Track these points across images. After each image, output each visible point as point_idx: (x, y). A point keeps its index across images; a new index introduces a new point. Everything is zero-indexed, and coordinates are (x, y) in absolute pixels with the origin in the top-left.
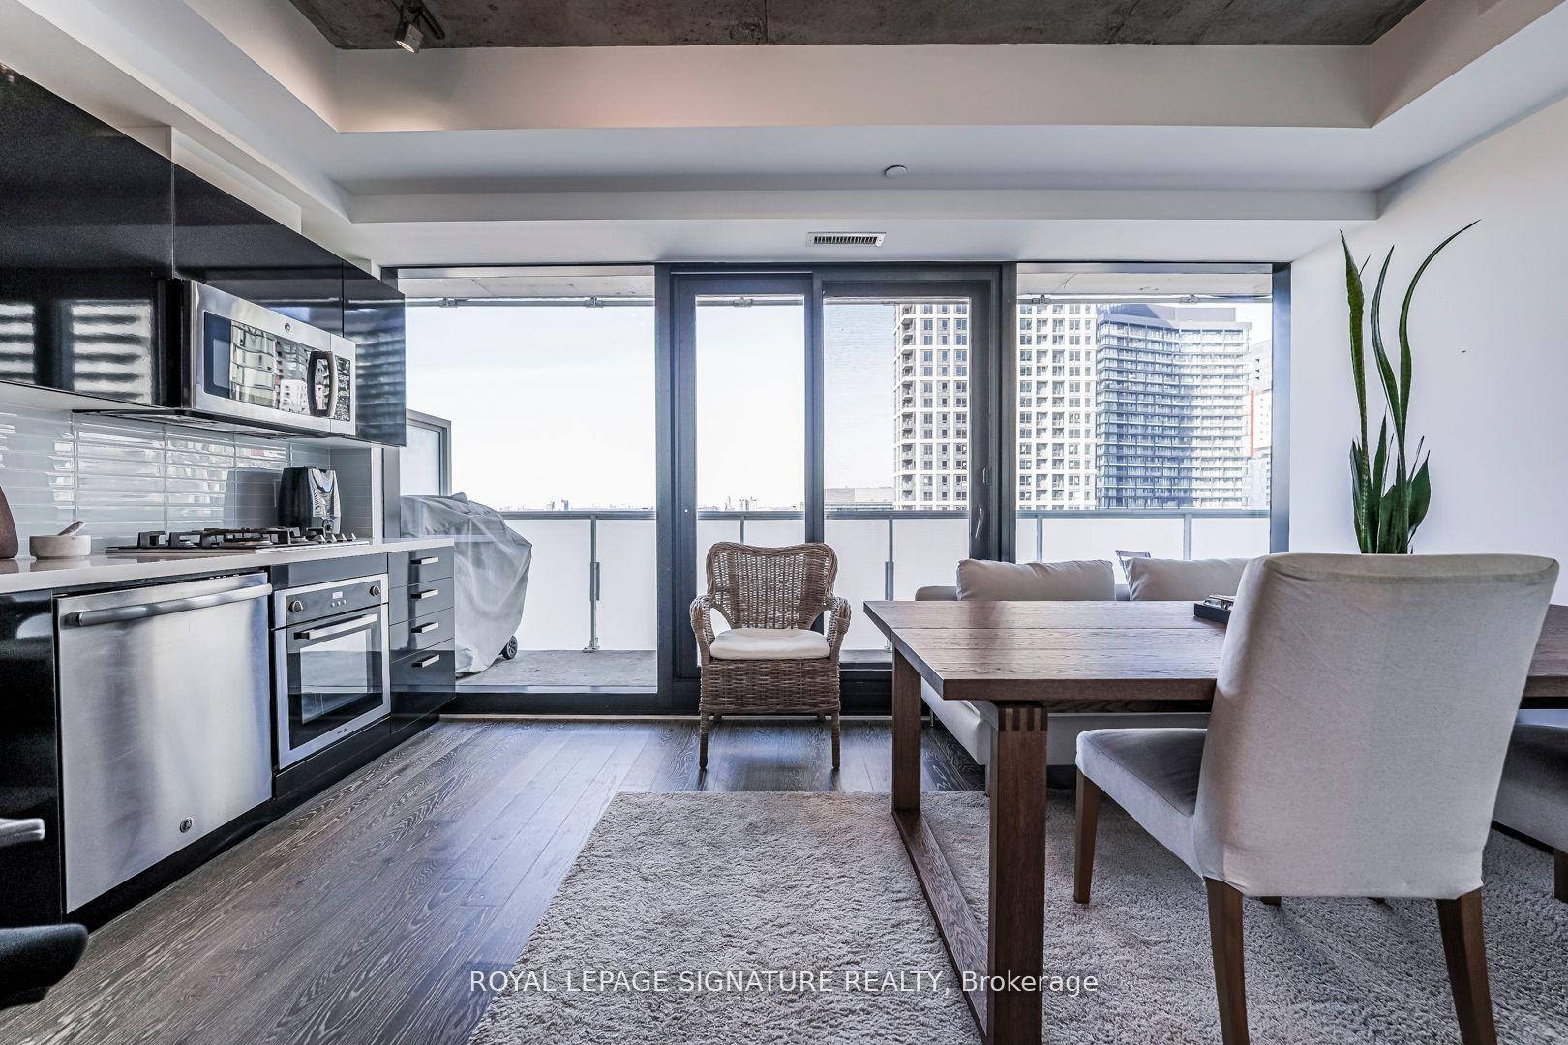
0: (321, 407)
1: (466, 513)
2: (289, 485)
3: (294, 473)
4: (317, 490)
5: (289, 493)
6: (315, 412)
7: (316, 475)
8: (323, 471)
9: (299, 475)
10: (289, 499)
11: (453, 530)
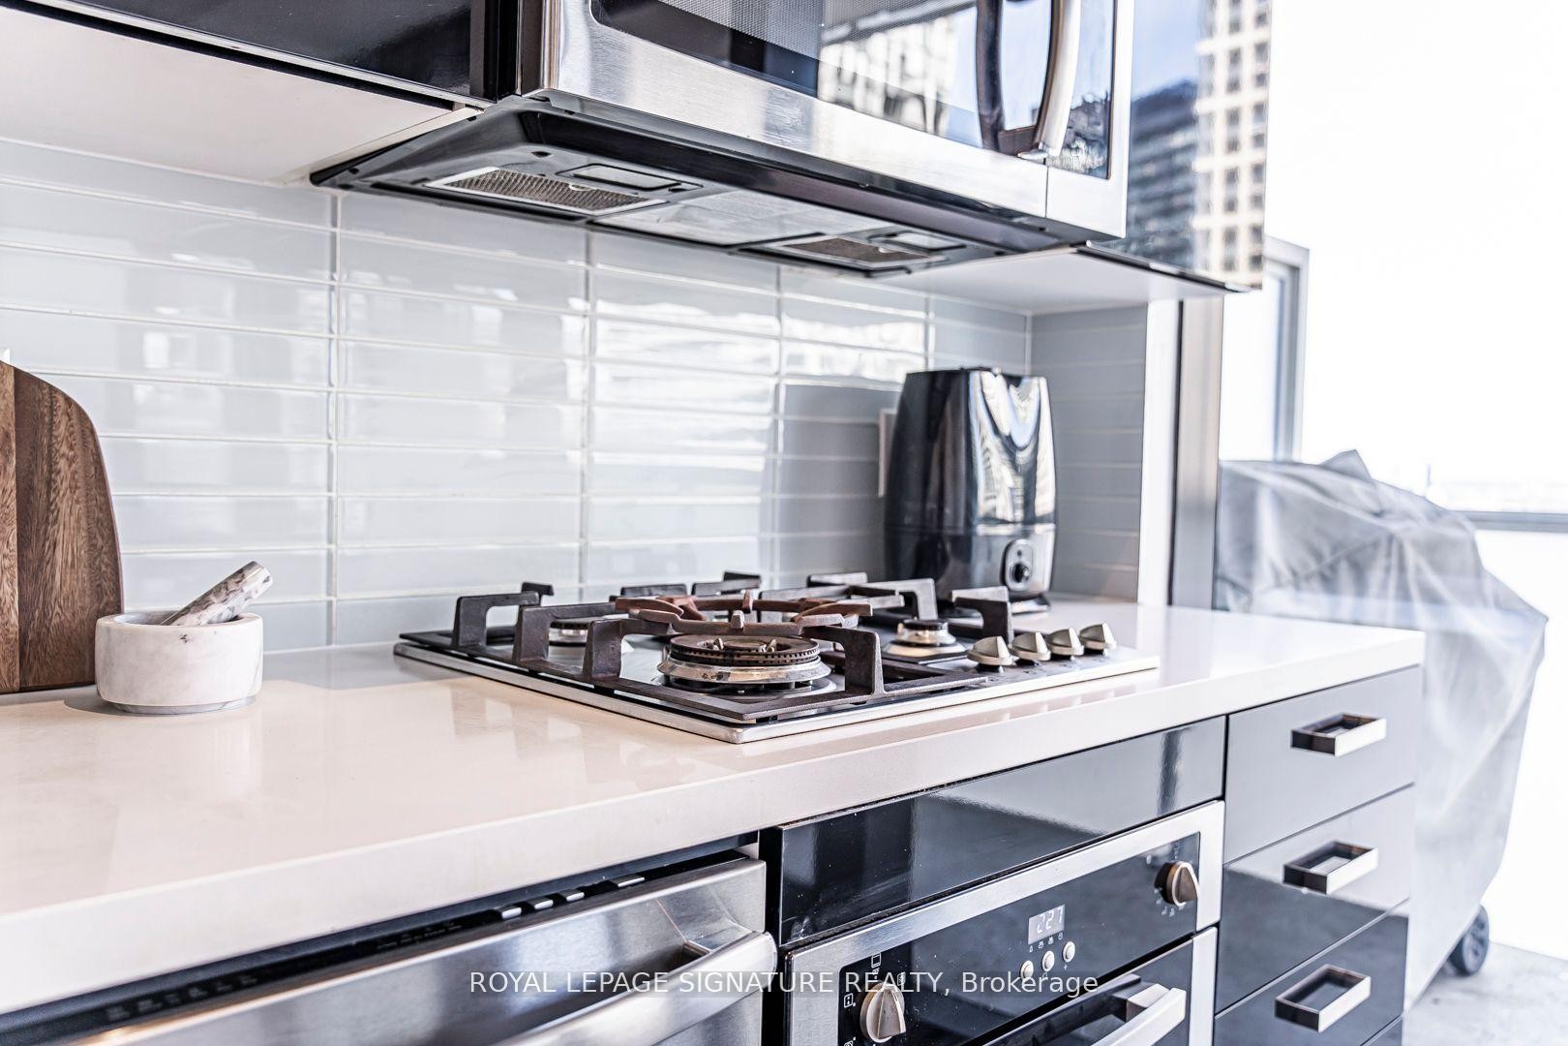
0: (1016, 116)
1: (1378, 515)
2: (918, 426)
3: (932, 387)
4: (993, 443)
5: (915, 449)
6: (996, 136)
7: (990, 391)
8: (1013, 380)
9: (945, 394)
10: (914, 468)
11: (1345, 574)
